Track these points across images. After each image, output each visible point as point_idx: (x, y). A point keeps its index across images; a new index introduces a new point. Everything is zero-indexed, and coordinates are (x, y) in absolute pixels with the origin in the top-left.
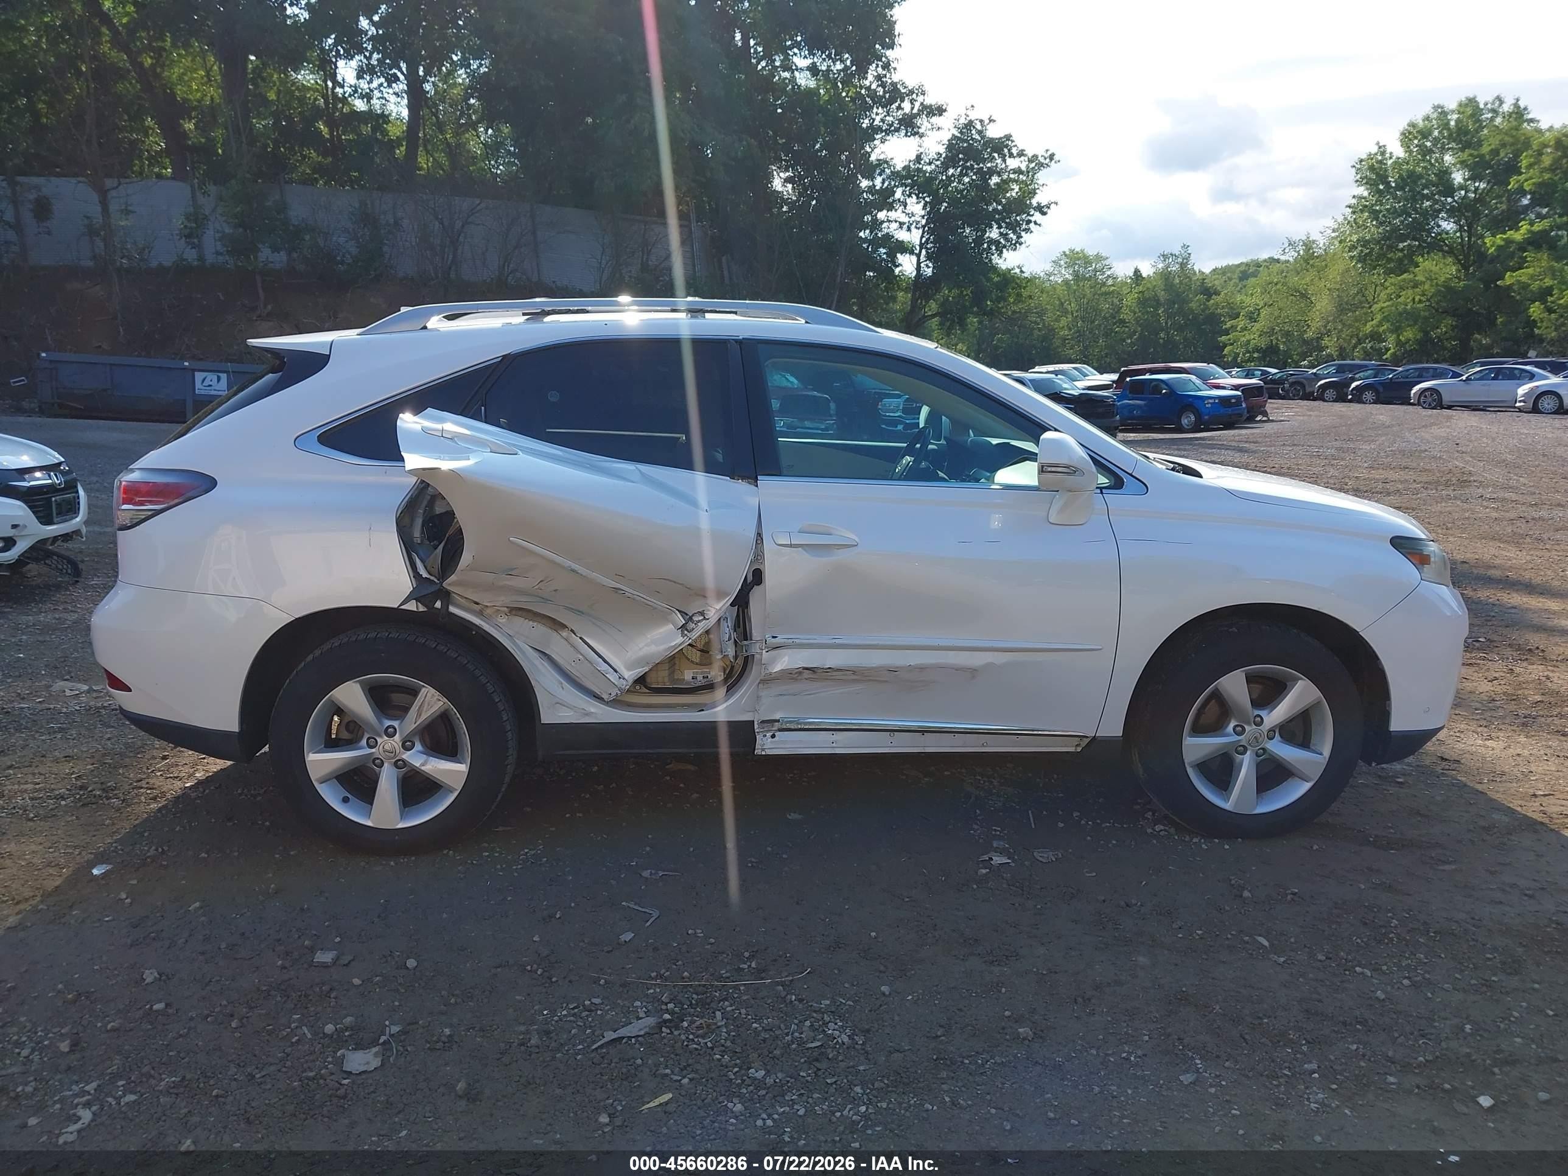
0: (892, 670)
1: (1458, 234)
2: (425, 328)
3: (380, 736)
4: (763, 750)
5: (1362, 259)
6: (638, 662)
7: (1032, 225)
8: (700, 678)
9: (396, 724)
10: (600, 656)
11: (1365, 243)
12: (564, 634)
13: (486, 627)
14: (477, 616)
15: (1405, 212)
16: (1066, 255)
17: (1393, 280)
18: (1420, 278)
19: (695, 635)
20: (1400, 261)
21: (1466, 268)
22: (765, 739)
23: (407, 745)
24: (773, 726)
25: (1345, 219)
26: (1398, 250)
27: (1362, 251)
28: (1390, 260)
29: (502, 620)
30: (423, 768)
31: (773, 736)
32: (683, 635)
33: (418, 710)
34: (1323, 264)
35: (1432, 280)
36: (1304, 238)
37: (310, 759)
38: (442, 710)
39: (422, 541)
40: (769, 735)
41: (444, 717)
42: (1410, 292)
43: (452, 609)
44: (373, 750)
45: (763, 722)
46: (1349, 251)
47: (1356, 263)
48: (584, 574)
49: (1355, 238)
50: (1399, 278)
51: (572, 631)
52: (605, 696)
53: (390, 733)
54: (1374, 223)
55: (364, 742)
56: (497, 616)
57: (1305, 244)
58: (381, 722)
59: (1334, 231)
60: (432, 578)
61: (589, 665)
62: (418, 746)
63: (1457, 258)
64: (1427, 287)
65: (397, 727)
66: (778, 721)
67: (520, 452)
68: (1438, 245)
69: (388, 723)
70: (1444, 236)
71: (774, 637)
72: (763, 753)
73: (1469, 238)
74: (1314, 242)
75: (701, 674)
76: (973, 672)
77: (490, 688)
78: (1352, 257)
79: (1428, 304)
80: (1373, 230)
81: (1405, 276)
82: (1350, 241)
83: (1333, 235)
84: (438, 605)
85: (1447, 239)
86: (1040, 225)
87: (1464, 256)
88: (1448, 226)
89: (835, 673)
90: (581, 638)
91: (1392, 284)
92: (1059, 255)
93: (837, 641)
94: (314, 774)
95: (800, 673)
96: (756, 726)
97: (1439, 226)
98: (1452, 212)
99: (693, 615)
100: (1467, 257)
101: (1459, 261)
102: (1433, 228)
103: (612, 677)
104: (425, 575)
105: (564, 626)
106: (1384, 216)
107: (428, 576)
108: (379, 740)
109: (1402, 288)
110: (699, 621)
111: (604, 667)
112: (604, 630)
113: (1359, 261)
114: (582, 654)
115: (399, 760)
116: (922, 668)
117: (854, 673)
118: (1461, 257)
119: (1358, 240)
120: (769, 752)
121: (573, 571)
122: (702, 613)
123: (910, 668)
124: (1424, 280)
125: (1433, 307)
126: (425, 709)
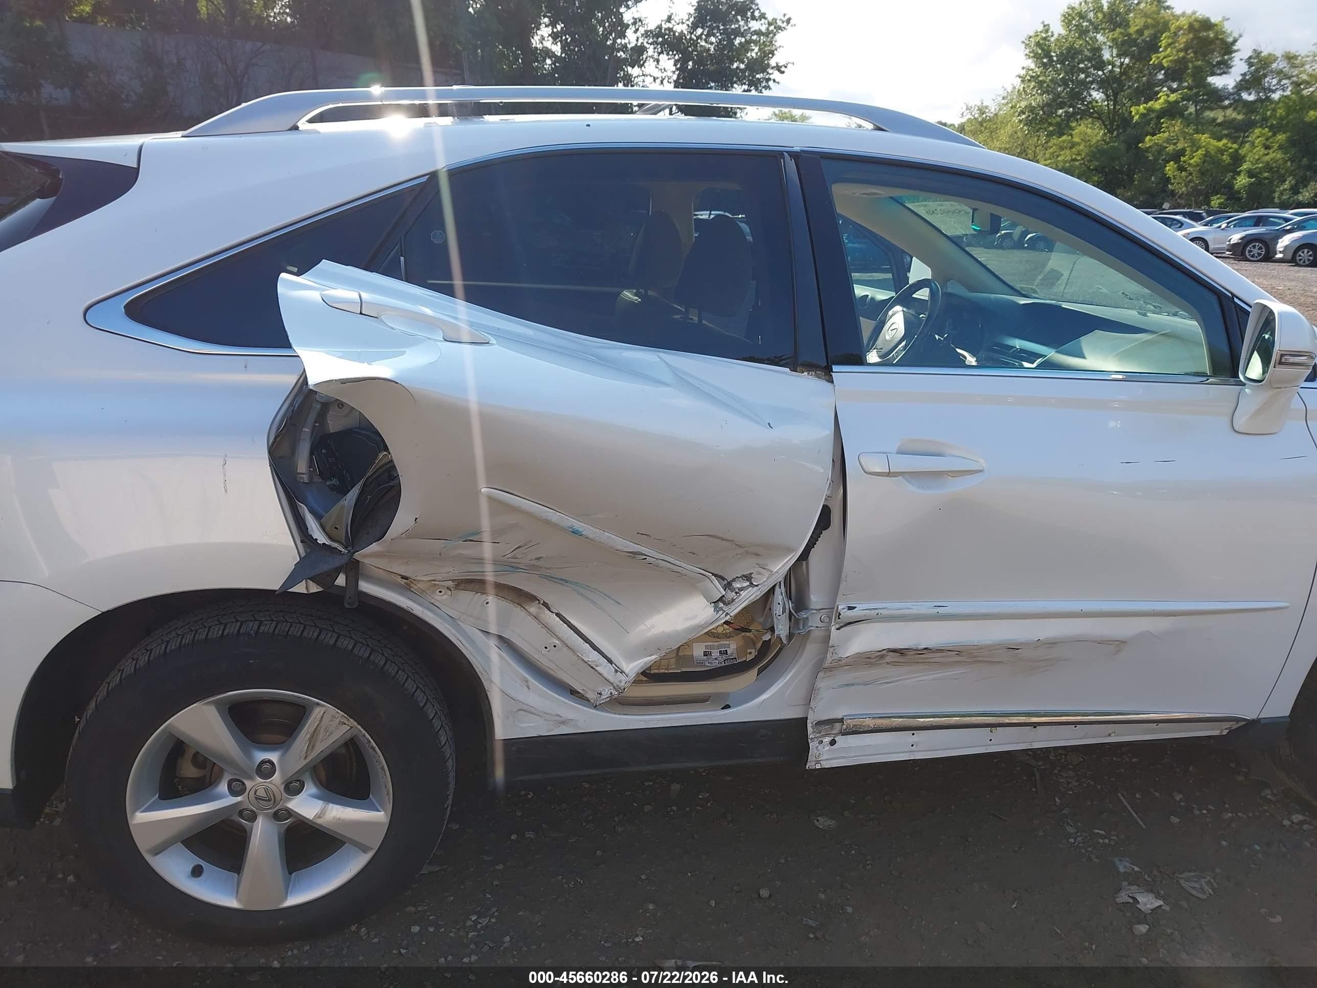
0: (1013, 648)
1: (1106, 103)
2: (296, 128)
3: (251, 778)
4: (818, 762)
5: (1028, 123)
6: (645, 648)
7: (771, 83)
8: (715, 653)
9: (274, 757)
10: (586, 640)
11: (1031, 109)
12: (533, 609)
13: (418, 610)
14: (401, 594)
15: (1065, 83)
16: (776, 115)
17: (1055, 141)
18: (1076, 139)
19: (735, 609)
20: (1059, 125)
21: (1110, 131)
22: (820, 747)
23: (293, 787)
24: (832, 729)
25: (1014, 88)
26: (1057, 116)
27: (1029, 116)
28: (1050, 124)
29: (441, 598)
30: (319, 821)
31: (833, 743)
32: (717, 609)
33: (310, 739)
34: (995, 126)
35: (1085, 142)
36: (979, 104)
37: (135, 822)
38: (348, 736)
39: (311, 478)
40: (827, 740)
41: (351, 745)
42: (1068, 152)
43: (365, 586)
44: (239, 799)
45: (820, 723)
46: (1019, 115)
47: (1024, 126)
48: (591, 536)
49: (1023, 104)
50: (1060, 139)
51: (545, 605)
52: (591, 695)
53: (266, 770)
54: (1039, 91)
55: (223, 787)
56: (433, 592)
57: (979, 109)
58: (250, 757)
59: (1004, 98)
60: (335, 545)
61: (571, 654)
62: (310, 788)
63: (1103, 123)
64: (1082, 147)
65: (275, 761)
66: (841, 721)
67: (493, 341)
68: (1090, 112)
69: (261, 756)
70: (1094, 104)
71: (850, 608)
72: (818, 767)
73: (1114, 105)
74: (987, 107)
75: (718, 647)
76: (1120, 644)
77: (420, 698)
78: (1020, 121)
79: (1082, 162)
80: (1038, 99)
81: (1064, 138)
82: (1020, 107)
83: (1003, 101)
84: (341, 580)
85: (1097, 106)
86: (778, 83)
87: (1110, 123)
88: (1097, 95)
89: (932, 655)
90: (558, 615)
91: (1054, 145)
92: (770, 115)
93: (941, 610)
94: (143, 844)
95: (882, 657)
96: (810, 730)
97: (1090, 96)
98: (1103, 84)
99: (734, 580)
100: (1112, 124)
101: (1105, 126)
102: (1086, 97)
103: (605, 669)
104: (322, 539)
105: (533, 598)
106: (1048, 85)
107: (328, 542)
108: (249, 784)
109: (1062, 148)
110: (742, 589)
111: (593, 656)
112: (594, 603)
113: (1025, 125)
114: (559, 639)
115: (281, 810)
116: (1052, 643)
117: (959, 653)
118: (1107, 123)
119: (1026, 106)
120: (826, 765)
121: (575, 532)
122: (748, 578)
123: (1039, 644)
124: (1080, 141)
125: (1086, 165)
126: (321, 736)
